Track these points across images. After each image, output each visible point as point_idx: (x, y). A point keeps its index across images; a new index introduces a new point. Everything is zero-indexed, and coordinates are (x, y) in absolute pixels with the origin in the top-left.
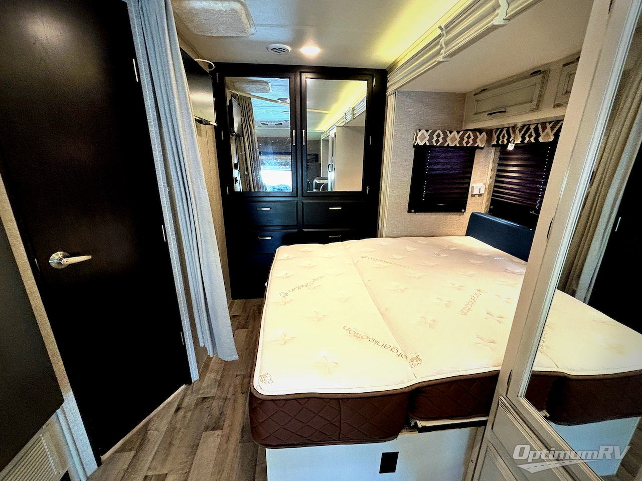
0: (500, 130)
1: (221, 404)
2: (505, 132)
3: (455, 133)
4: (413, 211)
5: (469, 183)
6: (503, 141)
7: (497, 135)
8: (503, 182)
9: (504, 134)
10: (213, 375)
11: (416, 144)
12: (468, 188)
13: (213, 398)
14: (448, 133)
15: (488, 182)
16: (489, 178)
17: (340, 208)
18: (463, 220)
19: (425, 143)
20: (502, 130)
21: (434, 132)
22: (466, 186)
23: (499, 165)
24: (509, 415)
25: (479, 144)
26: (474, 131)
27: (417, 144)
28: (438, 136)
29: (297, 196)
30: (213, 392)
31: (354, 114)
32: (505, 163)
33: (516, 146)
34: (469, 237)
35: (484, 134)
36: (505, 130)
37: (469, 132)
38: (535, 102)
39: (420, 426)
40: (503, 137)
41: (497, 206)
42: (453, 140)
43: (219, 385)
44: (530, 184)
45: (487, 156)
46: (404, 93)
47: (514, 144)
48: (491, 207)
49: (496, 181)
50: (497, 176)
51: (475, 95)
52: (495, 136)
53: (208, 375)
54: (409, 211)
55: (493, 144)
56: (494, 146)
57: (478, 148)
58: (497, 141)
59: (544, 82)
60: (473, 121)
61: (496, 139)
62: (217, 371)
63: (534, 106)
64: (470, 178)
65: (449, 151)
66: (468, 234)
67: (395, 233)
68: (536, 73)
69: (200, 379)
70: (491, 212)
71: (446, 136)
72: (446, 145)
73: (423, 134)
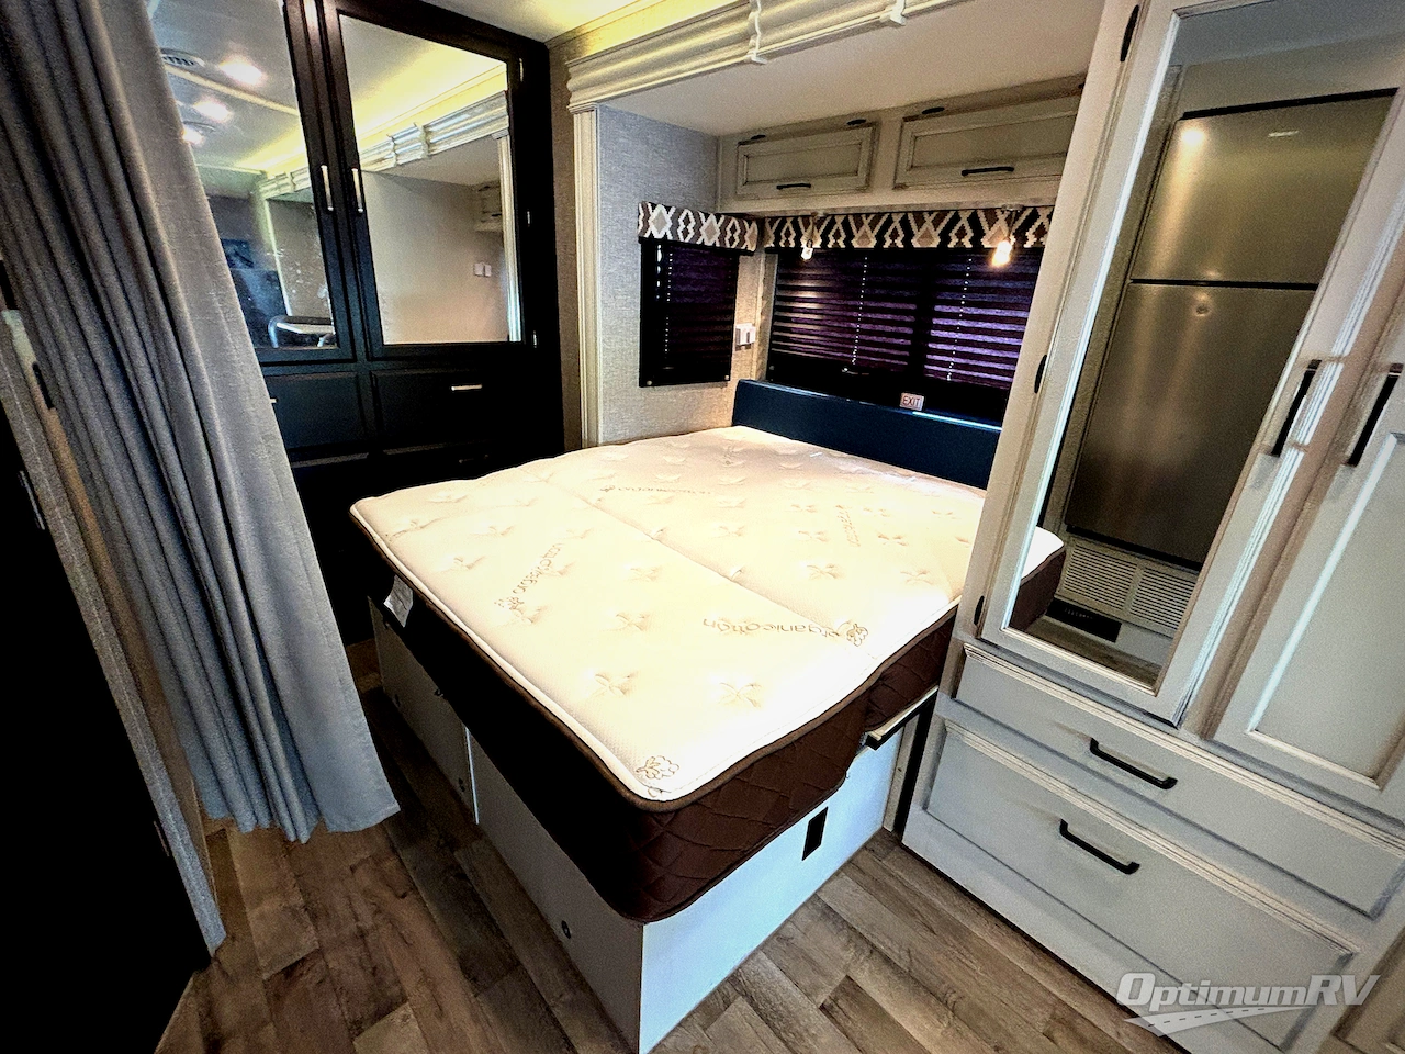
0: (778, 222)
1: (354, 951)
2: (789, 224)
3: (712, 218)
4: (650, 383)
5: (732, 322)
6: (787, 242)
7: (774, 228)
8: (788, 320)
9: (788, 229)
10: (270, 906)
11: (647, 235)
12: (730, 333)
13: (319, 952)
14: (702, 215)
15: (759, 320)
16: (759, 314)
17: (479, 387)
18: (726, 395)
19: (666, 236)
20: (784, 220)
21: (679, 212)
22: (728, 328)
23: (779, 287)
24: (985, 662)
25: (750, 246)
26: (740, 216)
27: (651, 234)
28: (687, 221)
29: (354, 360)
30: (307, 941)
31: (429, 145)
32: (791, 284)
33: (816, 254)
34: (740, 429)
35: (754, 225)
36: (789, 220)
37: (734, 220)
38: (862, 175)
39: (879, 738)
40: (788, 234)
41: (781, 364)
42: (709, 234)
43: (314, 918)
44: (839, 322)
45: (754, 271)
46: (612, 113)
47: (812, 250)
48: (772, 368)
49: (775, 318)
50: (776, 308)
51: (740, 143)
52: (771, 232)
53: (252, 915)
54: (643, 384)
55: (768, 246)
56: (768, 251)
57: (747, 253)
58: (777, 242)
59: (874, 140)
60: (741, 198)
61: (773, 237)
62: (280, 889)
63: (862, 183)
64: (732, 312)
65: (703, 255)
66: (735, 422)
67: (622, 434)
68: (857, 122)
69: (232, 937)
70: (771, 376)
71: (699, 225)
72: (699, 242)
73: (661, 213)
